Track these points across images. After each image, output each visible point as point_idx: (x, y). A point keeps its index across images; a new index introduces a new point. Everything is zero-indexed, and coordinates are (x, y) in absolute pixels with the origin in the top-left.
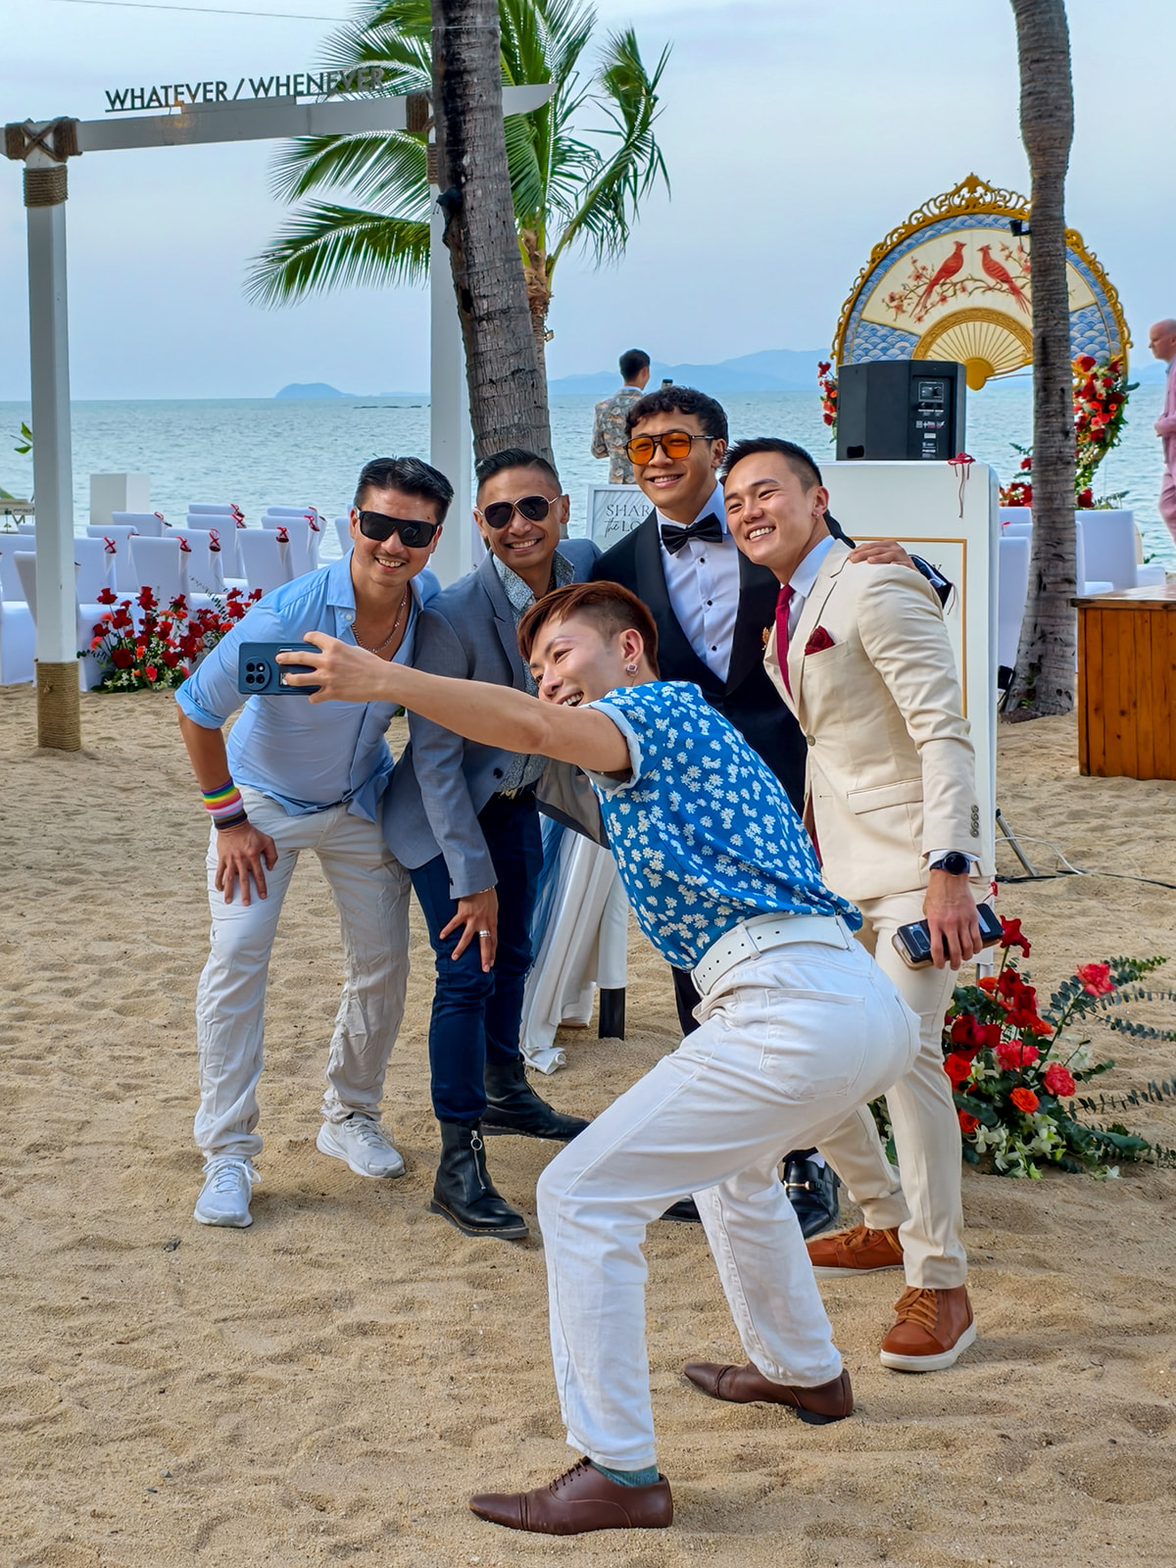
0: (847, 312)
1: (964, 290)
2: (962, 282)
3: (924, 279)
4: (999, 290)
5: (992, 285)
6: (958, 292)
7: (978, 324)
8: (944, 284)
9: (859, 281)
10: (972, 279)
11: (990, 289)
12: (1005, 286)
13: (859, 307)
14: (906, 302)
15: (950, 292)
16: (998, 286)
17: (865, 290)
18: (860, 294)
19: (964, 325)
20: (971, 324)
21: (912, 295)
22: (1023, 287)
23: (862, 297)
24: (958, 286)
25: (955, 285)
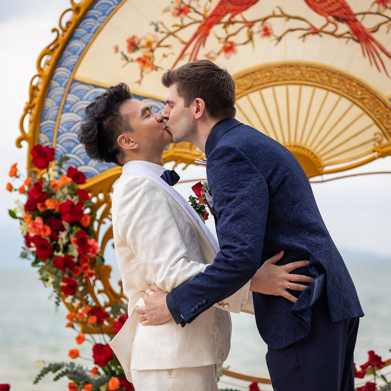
0: (47, 70)
1: (267, 32)
2: (265, 19)
3: (192, 15)
4: (332, 34)
5: (318, 26)
6: (256, 37)
7: (294, 89)
8: (230, 22)
9: (69, 16)
10: (283, 15)
11: (315, 32)
12: (343, 28)
13: (70, 60)
14: (158, 53)
15: (243, 36)
16: (331, 28)
17: (81, 31)
18: (71, 37)
19: (267, 92)
20: (280, 90)
21: (170, 40)
22: (375, 30)
23: (75, 44)
24: (257, 27)
25: (251, 24)
